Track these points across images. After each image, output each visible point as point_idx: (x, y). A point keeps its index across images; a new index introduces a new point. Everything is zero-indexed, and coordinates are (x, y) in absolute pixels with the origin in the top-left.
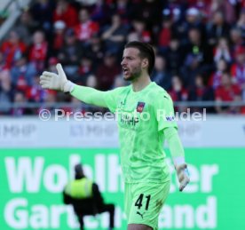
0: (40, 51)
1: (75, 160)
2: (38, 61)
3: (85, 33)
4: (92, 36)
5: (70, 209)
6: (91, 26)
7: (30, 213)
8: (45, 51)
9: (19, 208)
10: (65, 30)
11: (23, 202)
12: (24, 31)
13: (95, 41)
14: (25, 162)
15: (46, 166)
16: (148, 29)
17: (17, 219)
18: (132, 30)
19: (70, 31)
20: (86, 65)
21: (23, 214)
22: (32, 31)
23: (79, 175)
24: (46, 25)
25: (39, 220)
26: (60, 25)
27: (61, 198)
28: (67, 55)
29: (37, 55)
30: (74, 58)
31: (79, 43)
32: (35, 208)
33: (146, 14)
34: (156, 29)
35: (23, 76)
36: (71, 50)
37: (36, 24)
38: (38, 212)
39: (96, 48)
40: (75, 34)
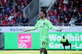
0: (56, 13)
1: (63, 35)
2: (55, 15)
3: (65, 9)
4: (66, 10)
5: (62, 45)
6: (66, 8)
7: (54, 45)
8: (57, 13)
9: (52, 44)
10: (61, 9)
11: (53, 43)
12: (53, 9)
13: (67, 11)
14: (53, 35)
15: (57, 36)
16: (78, 9)
17: (52, 46)
18: (75, 9)
19: (62, 9)
20: (65, 16)
21: (53, 45)
22: (54, 9)
23: (64, 38)
24: (57, 8)
25: (56, 47)
26: (60, 8)
27: (60, 42)
28: (61, 14)
29: (55, 14)
30: (63, 14)
31: (64, 11)
32: (55, 44)
33: (77, 6)
34: (79, 9)
35: (52, 18)
36: (62, 13)
37: (55, 8)
38: (56, 45)
39: (67, 13)
40: (63, 10)
